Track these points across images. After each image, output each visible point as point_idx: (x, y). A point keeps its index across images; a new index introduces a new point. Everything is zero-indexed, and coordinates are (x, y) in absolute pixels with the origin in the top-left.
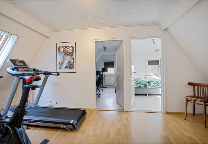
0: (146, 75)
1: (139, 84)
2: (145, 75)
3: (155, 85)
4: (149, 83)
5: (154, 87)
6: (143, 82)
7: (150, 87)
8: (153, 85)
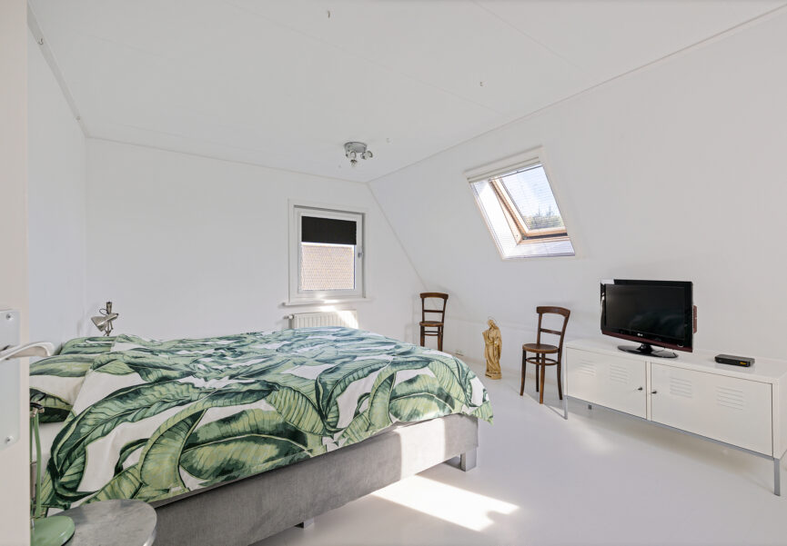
0: (294, 301)
1: (217, 441)
2: (283, 304)
3: (374, 411)
4: (324, 403)
5: (366, 436)
6: (262, 405)
7: (330, 444)
8: (357, 414)
